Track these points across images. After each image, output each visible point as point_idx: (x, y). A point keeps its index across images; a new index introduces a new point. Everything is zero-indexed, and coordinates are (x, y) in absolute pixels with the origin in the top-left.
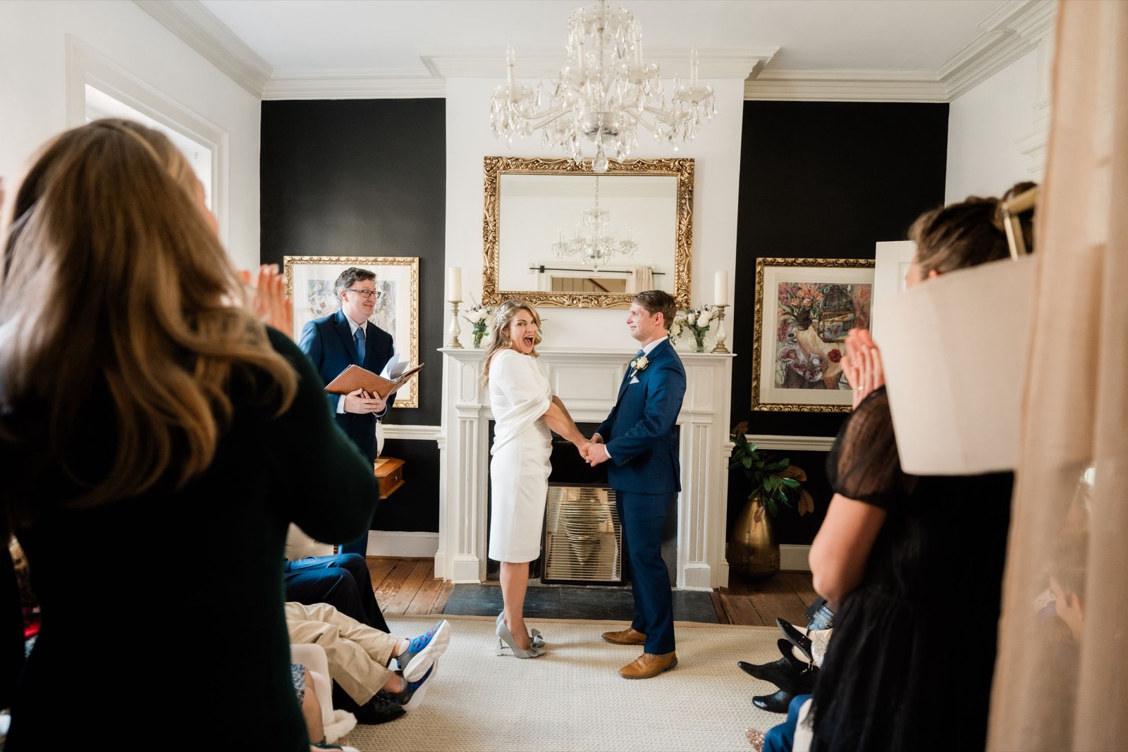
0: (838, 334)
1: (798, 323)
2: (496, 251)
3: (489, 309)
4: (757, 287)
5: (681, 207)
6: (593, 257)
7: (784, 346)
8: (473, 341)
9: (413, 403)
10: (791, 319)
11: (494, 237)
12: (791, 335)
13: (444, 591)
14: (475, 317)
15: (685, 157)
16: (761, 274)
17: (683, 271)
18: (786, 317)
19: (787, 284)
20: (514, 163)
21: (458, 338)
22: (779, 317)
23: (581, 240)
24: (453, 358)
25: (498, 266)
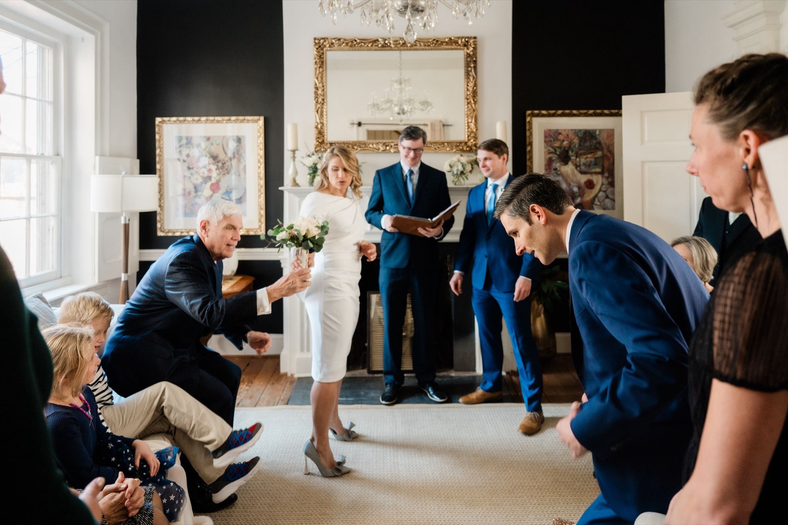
0: (591, 167)
1: (560, 160)
2: (325, 110)
3: (320, 155)
4: (528, 133)
5: (468, 74)
6: (399, 114)
8: (308, 180)
9: (261, 231)
10: (555, 157)
11: (323, 100)
12: (555, 169)
13: (288, 383)
14: (310, 162)
15: (469, 35)
16: (530, 123)
17: (471, 122)
18: (551, 155)
19: (550, 130)
20: (337, 42)
21: (296, 179)
22: (545, 156)
23: (389, 101)
24: (292, 195)
25: (327, 121)
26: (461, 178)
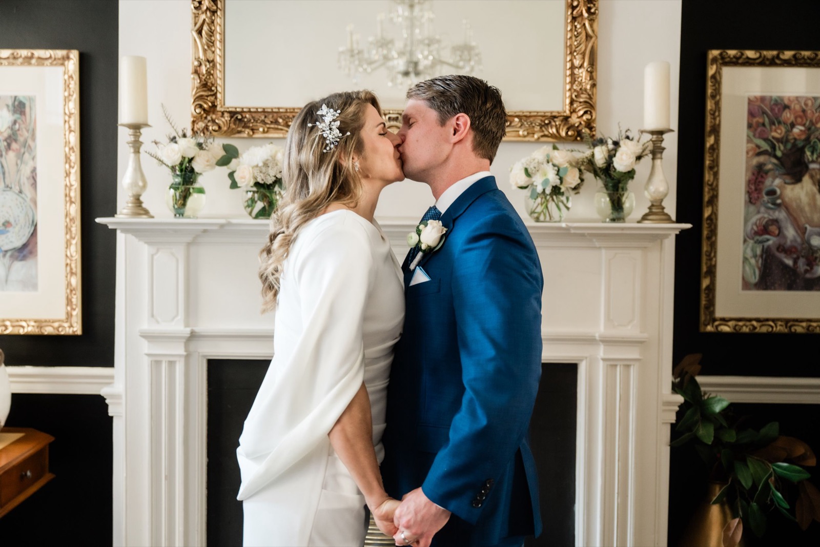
1: (783, 171)
2: (218, 29)
4: (710, 105)
6: (406, 74)
7: (759, 212)
8: (171, 203)
9: (71, 326)
10: (770, 163)
12: (772, 193)
14: (173, 154)
16: (717, 80)
17: (581, 66)
18: (762, 159)
19: (763, 99)
21: (142, 199)
22: (748, 160)
23: (384, 43)
24: (131, 237)
25: (224, 57)
26: (552, 206)
